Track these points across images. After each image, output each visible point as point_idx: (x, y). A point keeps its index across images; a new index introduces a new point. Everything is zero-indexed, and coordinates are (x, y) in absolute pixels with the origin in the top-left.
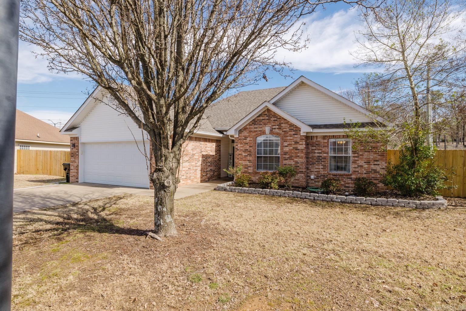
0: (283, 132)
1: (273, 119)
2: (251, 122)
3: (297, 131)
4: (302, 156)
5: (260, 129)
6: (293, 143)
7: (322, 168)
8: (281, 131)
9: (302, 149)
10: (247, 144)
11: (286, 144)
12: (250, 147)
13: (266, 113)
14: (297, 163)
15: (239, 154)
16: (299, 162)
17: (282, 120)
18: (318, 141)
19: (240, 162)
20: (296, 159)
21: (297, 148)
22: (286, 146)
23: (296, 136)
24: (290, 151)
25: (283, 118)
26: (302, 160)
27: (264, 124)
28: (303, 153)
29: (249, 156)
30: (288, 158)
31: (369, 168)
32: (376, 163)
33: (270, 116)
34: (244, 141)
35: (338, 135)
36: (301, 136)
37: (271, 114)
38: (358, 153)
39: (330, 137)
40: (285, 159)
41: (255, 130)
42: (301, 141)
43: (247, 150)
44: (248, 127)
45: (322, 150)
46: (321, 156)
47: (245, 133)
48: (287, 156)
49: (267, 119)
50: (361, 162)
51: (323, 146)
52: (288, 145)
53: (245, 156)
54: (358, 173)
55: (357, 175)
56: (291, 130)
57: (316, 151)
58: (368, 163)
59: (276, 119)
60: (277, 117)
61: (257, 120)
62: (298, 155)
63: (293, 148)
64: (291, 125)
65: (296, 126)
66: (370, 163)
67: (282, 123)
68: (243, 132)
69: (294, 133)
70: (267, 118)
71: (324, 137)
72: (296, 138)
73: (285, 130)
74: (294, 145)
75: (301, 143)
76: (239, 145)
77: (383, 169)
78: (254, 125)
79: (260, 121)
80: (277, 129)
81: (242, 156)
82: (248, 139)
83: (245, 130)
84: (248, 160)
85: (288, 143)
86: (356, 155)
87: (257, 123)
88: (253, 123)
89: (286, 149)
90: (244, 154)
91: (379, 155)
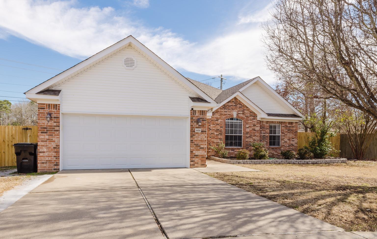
0: (245, 116)
1: (238, 106)
2: (222, 106)
3: (255, 116)
4: (258, 135)
5: (229, 113)
6: (252, 125)
7: (266, 144)
8: (244, 116)
9: (258, 130)
10: (219, 125)
11: (247, 126)
12: (221, 127)
13: (234, 100)
14: (254, 140)
15: (211, 133)
16: (256, 139)
17: (245, 107)
18: (263, 125)
19: (213, 140)
20: (254, 138)
21: (255, 129)
22: (248, 128)
23: (254, 120)
24: (250, 131)
25: (246, 106)
26: (258, 138)
27: (232, 109)
28: (258, 133)
29: (220, 135)
30: (249, 136)
31: (290, 143)
32: (293, 140)
33: (236, 103)
34: (216, 122)
35: (274, 122)
36: (257, 120)
37: (237, 102)
38: (285, 134)
39: (270, 122)
40: (247, 138)
41: (225, 113)
42: (257, 124)
43: (219, 130)
44: (219, 110)
45: (266, 131)
46: (265, 136)
47: (217, 116)
48: (248, 135)
49: (234, 106)
50: (286, 140)
51: (267, 128)
52: (249, 126)
53: (216, 135)
54: (285, 146)
55: (284, 148)
56: (251, 116)
57: (262, 132)
58: (289, 140)
59: (240, 106)
60: (241, 105)
61: (227, 105)
62: (256, 134)
63: (252, 129)
64: (251, 112)
65: (254, 113)
66: (290, 140)
67: (245, 110)
68: (215, 114)
69: (253, 118)
70: (234, 104)
71: (267, 122)
72: (254, 122)
73: (247, 115)
74: (253, 127)
75: (257, 126)
76: (212, 126)
77: (296, 143)
78: (224, 109)
79: (229, 106)
80: (242, 114)
81: (214, 135)
82: (220, 121)
83: (217, 113)
84: (219, 139)
85: (249, 125)
86: (284, 135)
87: (227, 108)
88: (223, 108)
89: (248, 130)
90: (216, 134)
91: (294, 135)
